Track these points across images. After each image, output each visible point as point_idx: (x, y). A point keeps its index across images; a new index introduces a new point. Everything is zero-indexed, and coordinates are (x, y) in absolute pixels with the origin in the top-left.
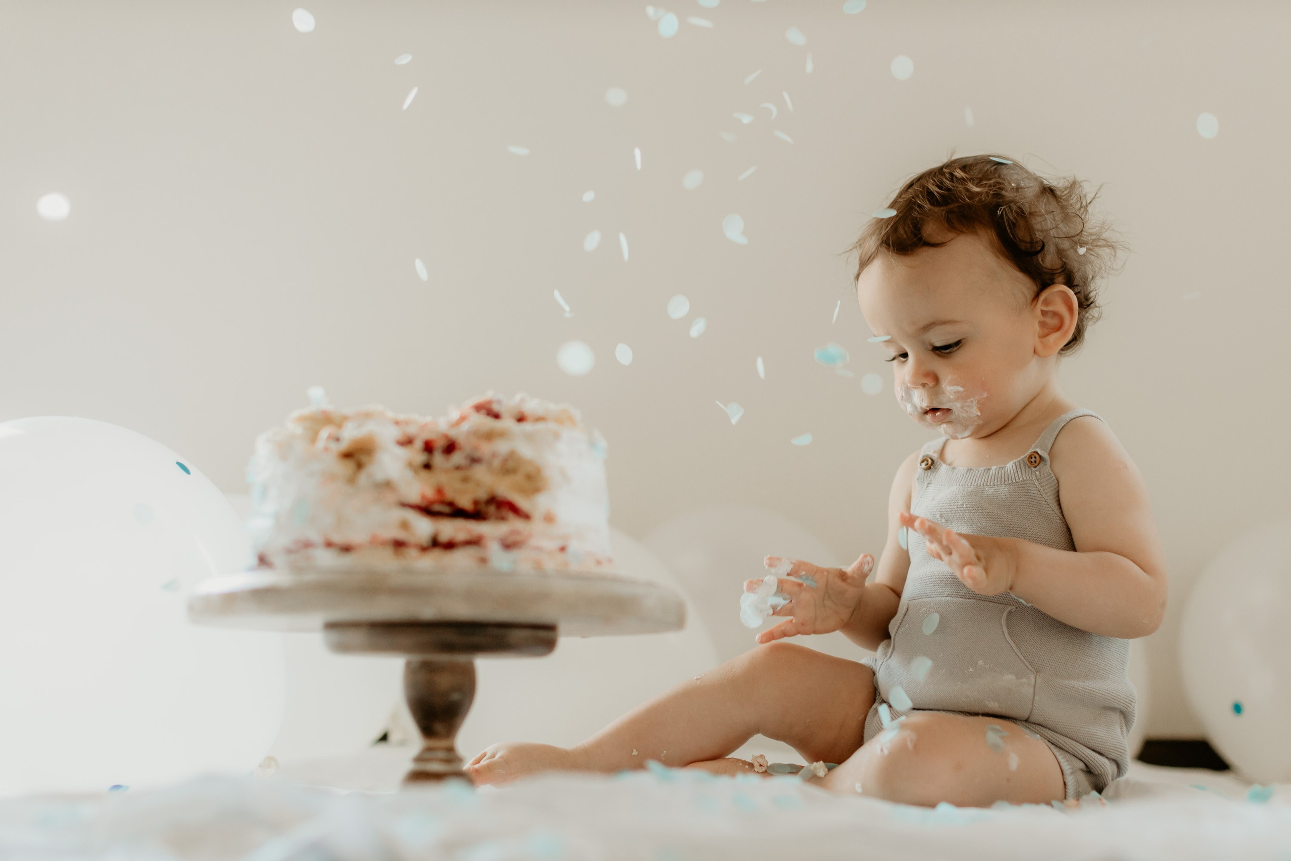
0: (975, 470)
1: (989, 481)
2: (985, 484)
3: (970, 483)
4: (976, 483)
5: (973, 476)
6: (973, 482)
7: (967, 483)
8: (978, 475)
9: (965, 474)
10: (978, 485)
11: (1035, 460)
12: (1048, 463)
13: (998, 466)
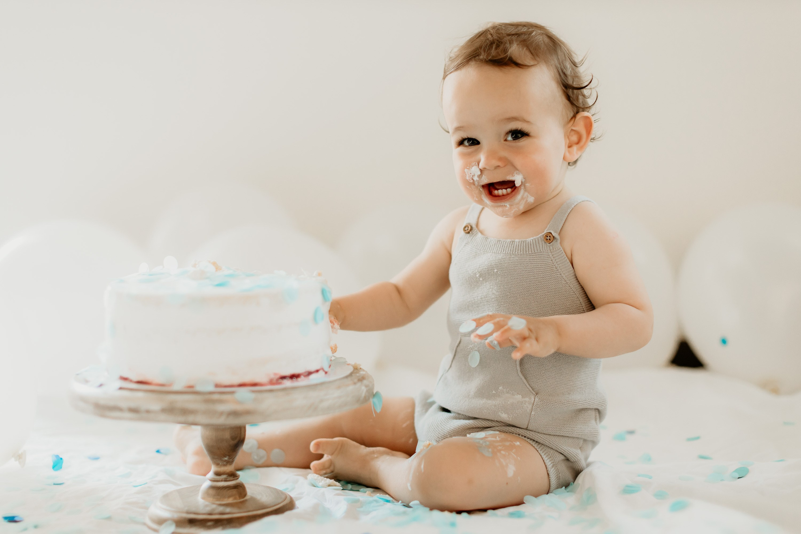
0: (503, 242)
1: (514, 251)
2: (511, 253)
3: (500, 251)
4: (505, 252)
5: (502, 246)
6: (503, 250)
7: (498, 251)
8: (506, 246)
9: (496, 244)
10: (506, 253)
11: (549, 238)
12: (559, 241)
13: (521, 240)
